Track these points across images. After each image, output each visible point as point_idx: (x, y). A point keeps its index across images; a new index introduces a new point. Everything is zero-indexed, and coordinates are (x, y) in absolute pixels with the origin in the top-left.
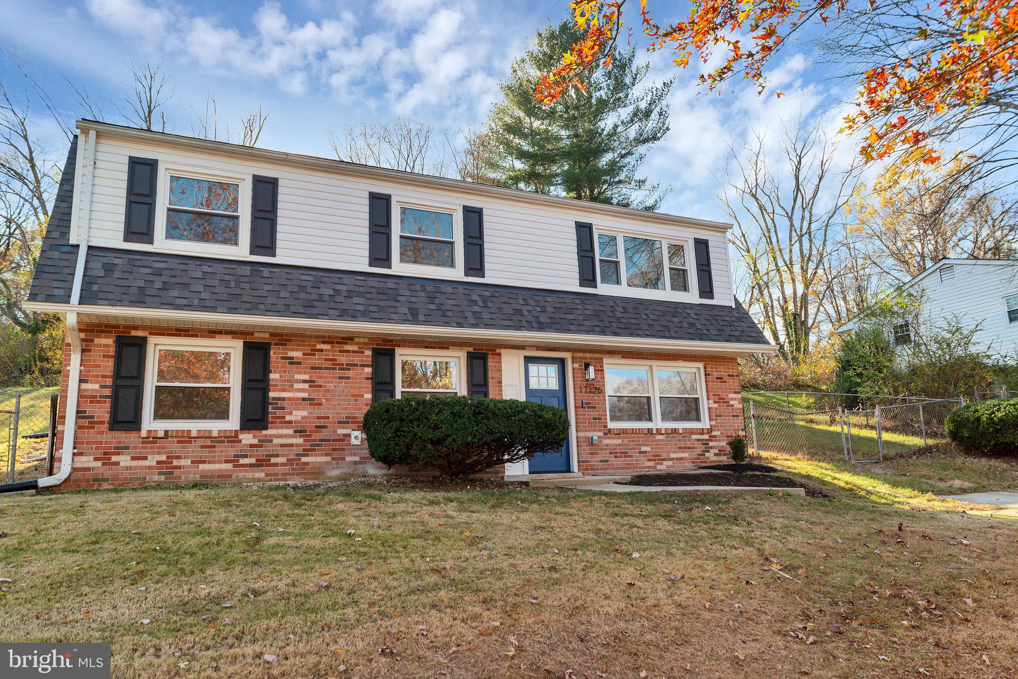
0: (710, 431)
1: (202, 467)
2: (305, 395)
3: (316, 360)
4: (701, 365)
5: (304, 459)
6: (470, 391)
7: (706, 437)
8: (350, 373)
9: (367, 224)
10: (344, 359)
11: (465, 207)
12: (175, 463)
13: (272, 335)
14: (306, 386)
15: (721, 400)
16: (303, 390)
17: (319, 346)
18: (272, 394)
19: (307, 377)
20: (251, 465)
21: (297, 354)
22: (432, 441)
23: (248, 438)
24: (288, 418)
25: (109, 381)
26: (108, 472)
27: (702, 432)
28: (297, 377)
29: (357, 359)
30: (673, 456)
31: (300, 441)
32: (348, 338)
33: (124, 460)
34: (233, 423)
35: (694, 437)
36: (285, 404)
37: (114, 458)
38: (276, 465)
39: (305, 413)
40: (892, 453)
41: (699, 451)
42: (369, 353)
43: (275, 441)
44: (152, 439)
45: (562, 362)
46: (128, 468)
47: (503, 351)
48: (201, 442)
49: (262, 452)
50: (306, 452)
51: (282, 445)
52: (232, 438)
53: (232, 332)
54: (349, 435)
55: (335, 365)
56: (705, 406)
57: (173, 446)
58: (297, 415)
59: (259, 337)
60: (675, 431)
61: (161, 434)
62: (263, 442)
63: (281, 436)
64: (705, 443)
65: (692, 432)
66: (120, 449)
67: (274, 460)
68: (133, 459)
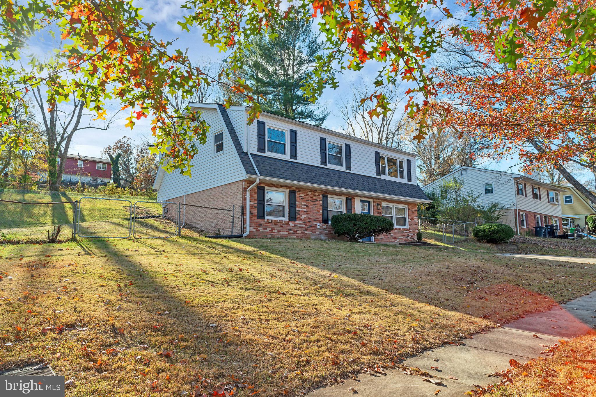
0: (409, 229)
1: (280, 233)
2: (305, 210)
3: (307, 198)
4: (407, 206)
5: (306, 232)
6: (347, 212)
7: (408, 232)
8: (316, 203)
9: (320, 149)
10: (315, 198)
11: (346, 144)
12: (274, 231)
13: (296, 188)
14: (305, 207)
15: (412, 219)
16: (304, 208)
17: (308, 193)
18: (297, 209)
19: (305, 204)
20: (292, 233)
21: (302, 195)
22: (365, 228)
23: (291, 224)
24: (301, 218)
25: (256, 202)
26: (257, 233)
27: (407, 230)
28: (303, 203)
29: (318, 198)
30: (399, 238)
31: (304, 226)
32: (315, 191)
33: (261, 229)
34: (286, 219)
35: (405, 231)
36: (300, 213)
37: (259, 228)
38: (299, 233)
39: (305, 216)
40: (457, 241)
41: (406, 237)
42: (321, 196)
43: (298, 225)
44: (268, 222)
45: (369, 202)
46: (262, 232)
47: (356, 198)
48: (280, 224)
49: (295, 229)
50: (306, 230)
51: (300, 227)
52: (287, 224)
53: (286, 187)
54: (316, 225)
55: (313, 200)
56: (407, 220)
57: (273, 225)
58: (303, 217)
59: (293, 188)
60: (400, 229)
61: (270, 221)
62: (296, 225)
63: (299, 224)
64: (408, 234)
65: (404, 229)
66: (260, 225)
67: (298, 232)
68: (263, 229)
